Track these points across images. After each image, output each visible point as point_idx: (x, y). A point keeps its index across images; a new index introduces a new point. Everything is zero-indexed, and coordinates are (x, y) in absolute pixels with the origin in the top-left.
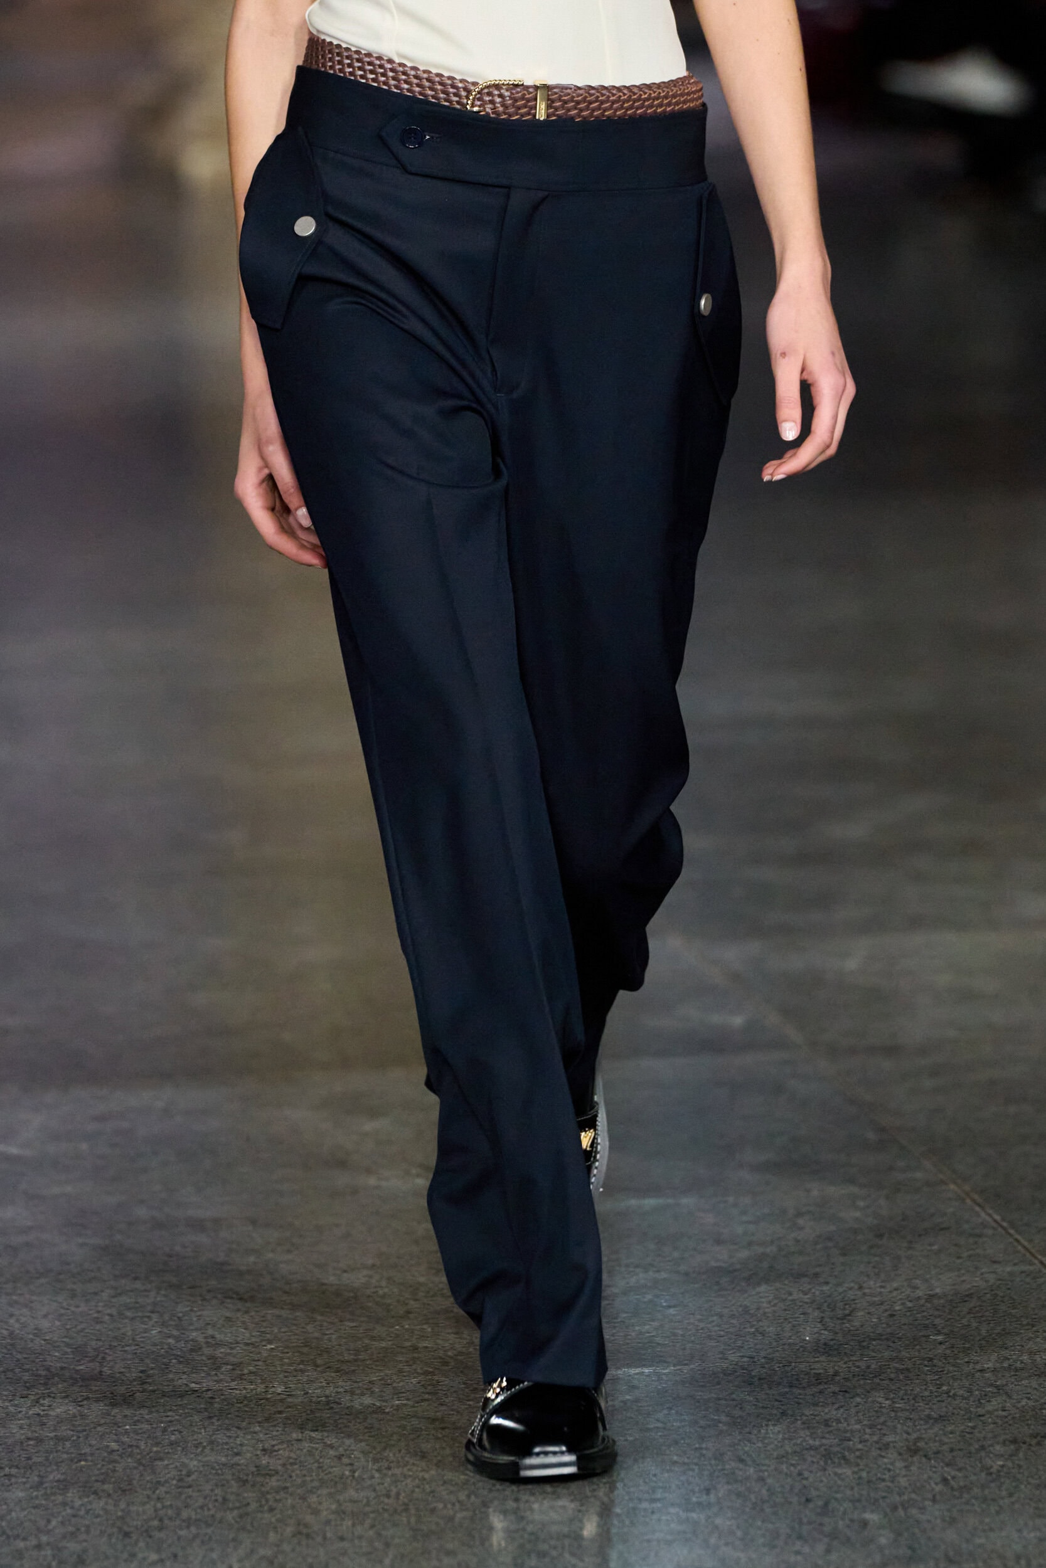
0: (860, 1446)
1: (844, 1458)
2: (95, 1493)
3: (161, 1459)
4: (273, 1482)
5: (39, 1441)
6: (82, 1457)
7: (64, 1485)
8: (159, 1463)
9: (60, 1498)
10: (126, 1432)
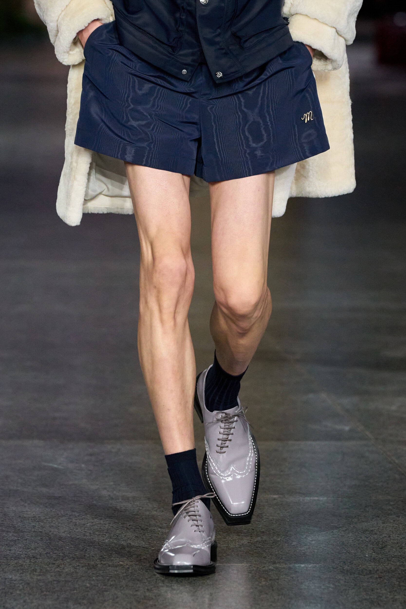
0: (385, 600)
1: (379, 604)
2: (80, 603)
3: (107, 591)
4: (151, 603)
5: (58, 581)
6: (75, 589)
7: (67, 600)
8: (105, 593)
9: (65, 605)
10: (93, 580)
